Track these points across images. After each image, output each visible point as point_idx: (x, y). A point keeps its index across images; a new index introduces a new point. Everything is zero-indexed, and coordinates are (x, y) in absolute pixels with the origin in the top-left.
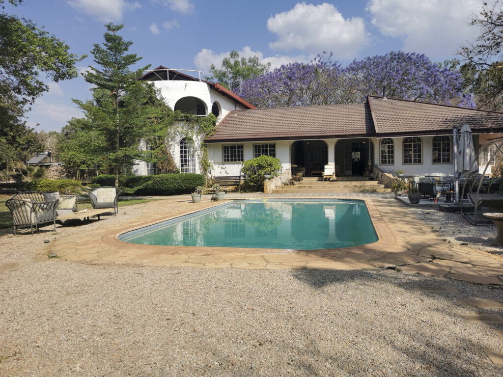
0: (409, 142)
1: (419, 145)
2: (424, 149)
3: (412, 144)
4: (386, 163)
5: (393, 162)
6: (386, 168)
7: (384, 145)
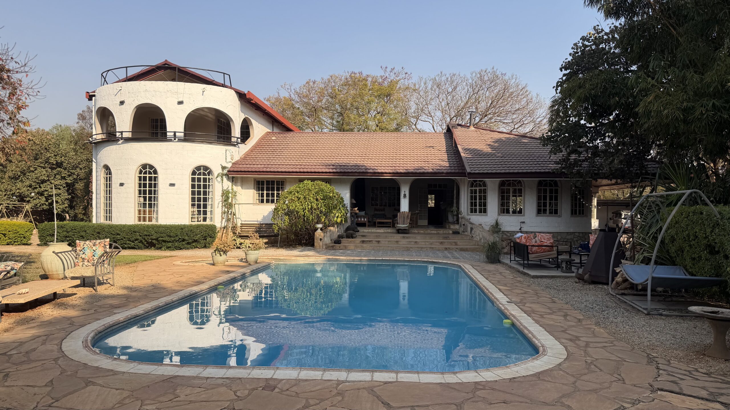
0: (507, 187)
2: (526, 196)
3: (511, 188)
4: (476, 212)
5: (485, 211)
6: (476, 219)
7: (473, 188)
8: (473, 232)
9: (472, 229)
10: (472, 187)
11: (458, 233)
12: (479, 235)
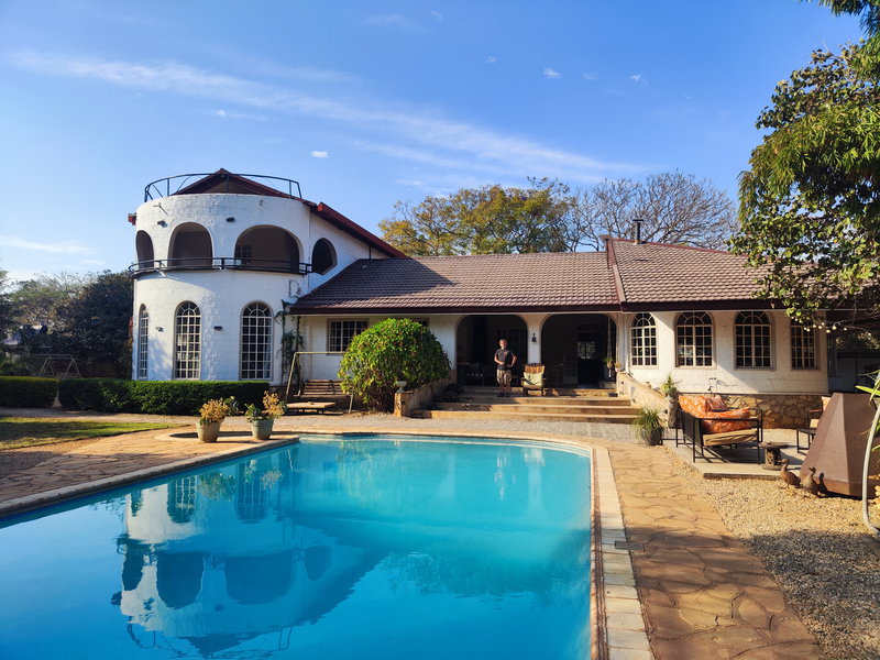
0: (688, 323)
1: (708, 331)
2: (717, 339)
3: (694, 327)
4: (640, 363)
5: (655, 362)
6: (642, 373)
7: (637, 328)
8: (635, 394)
9: (633, 389)
10: (635, 325)
11: (616, 396)
12: (644, 398)
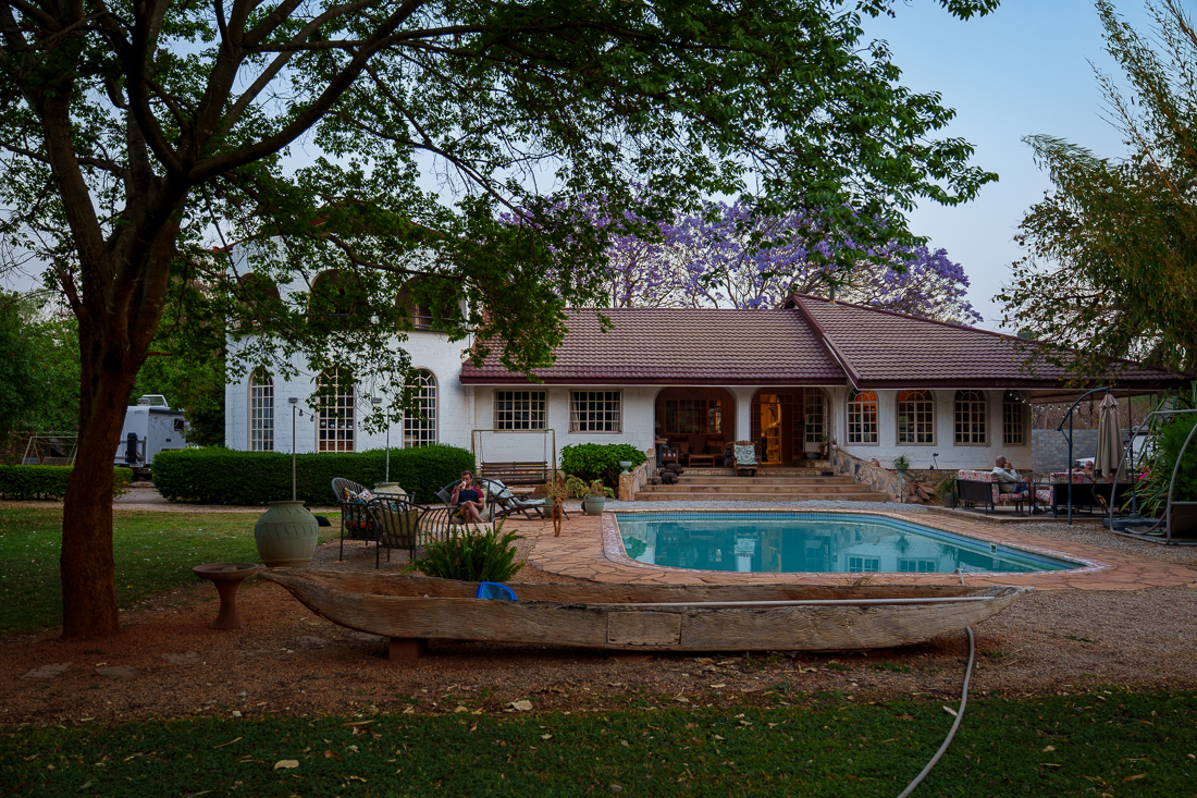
0: (909, 399)
1: (929, 407)
2: (938, 415)
3: (915, 403)
4: (859, 439)
5: (874, 439)
6: (861, 451)
7: (854, 403)
8: (860, 472)
9: (857, 467)
10: (852, 400)
11: (831, 474)
12: (871, 476)
